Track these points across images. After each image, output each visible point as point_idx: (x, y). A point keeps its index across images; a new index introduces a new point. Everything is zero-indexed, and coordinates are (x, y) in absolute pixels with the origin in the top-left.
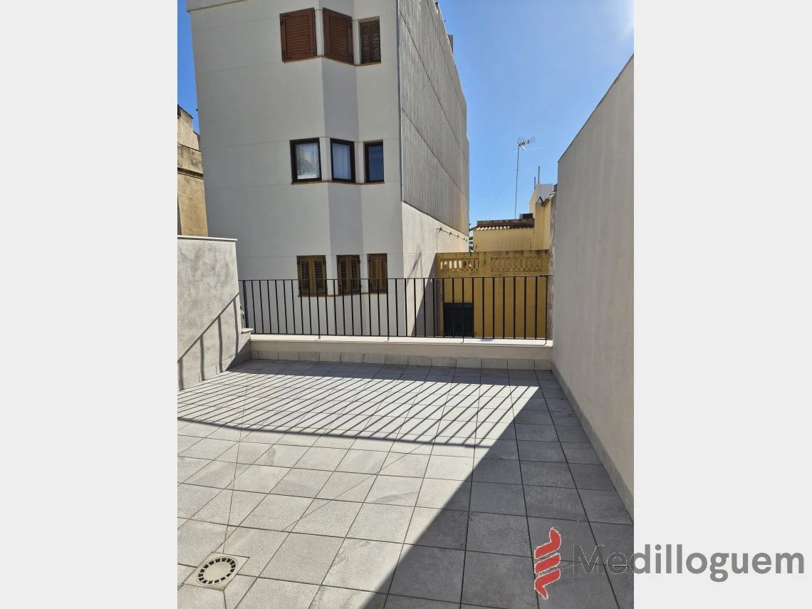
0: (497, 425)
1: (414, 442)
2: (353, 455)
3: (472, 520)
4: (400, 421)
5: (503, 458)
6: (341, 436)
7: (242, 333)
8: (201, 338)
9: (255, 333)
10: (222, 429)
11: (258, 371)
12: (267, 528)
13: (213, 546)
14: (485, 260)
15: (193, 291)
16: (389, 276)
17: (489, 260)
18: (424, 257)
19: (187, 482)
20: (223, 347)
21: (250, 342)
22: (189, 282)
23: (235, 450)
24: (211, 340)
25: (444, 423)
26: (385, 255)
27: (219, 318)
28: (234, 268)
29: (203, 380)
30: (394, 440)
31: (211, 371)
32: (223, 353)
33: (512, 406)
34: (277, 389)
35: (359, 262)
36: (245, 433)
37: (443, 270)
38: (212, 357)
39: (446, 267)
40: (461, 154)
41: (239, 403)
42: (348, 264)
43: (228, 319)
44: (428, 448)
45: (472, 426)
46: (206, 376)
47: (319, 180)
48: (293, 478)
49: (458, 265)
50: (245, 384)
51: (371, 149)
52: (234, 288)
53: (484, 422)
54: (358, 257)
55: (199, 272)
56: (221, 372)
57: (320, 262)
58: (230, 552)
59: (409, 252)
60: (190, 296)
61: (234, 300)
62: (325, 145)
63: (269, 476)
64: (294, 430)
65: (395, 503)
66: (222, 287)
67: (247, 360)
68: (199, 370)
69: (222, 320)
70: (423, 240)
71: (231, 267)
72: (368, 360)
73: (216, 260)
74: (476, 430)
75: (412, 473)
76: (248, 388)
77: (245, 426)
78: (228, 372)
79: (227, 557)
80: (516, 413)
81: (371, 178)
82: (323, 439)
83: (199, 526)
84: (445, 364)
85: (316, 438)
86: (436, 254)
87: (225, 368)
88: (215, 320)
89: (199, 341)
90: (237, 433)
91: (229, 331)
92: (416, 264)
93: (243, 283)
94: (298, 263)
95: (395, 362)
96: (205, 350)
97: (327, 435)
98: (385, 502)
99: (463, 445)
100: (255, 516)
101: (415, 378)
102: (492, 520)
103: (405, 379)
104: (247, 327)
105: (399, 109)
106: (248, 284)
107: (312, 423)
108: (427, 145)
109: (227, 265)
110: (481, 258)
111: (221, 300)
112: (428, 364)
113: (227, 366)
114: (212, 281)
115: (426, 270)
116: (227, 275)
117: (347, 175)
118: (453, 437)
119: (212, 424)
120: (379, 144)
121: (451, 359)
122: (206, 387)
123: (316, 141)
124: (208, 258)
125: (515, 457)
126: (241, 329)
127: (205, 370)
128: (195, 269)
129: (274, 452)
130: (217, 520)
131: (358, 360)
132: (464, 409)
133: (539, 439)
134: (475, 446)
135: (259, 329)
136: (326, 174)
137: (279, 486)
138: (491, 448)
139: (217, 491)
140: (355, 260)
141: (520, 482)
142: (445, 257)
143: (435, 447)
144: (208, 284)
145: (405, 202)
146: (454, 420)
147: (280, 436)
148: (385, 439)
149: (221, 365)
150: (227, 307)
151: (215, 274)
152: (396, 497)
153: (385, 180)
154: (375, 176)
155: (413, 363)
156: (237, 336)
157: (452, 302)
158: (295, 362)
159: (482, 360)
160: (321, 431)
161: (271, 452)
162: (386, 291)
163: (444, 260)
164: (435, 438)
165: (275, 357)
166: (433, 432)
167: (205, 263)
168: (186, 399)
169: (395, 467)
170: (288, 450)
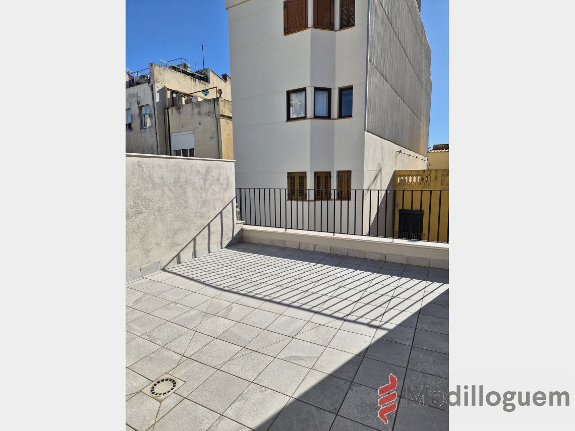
0: (402, 313)
1: (330, 316)
2: (282, 319)
3: (352, 390)
4: (326, 298)
5: (398, 341)
6: (279, 303)
7: (237, 224)
8: (209, 225)
9: (246, 224)
10: (208, 287)
11: (244, 250)
12: (205, 363)
13: (168, 369)
14: (436, 176)
15: (204, 194)
16: (352, 188)
17: (439, 176)
18: (383, 173)
19: (172, 321)
20: (224, 232)
21: (242, 230)
22: (202, 189)
23: (208, 303)
24: (216, 227)
25: (359, 305)
26: (350, 172)
27: (221, 212)
28: (233, 180)
29: (209, 252)
30: (316, 313)
31: (215, 247)
32: (223, 236)
33: (422, 298)
34: (250, 264)
35: (330, 177)
36: (219, 292)
37: (399, 184)
38: (215, 238)
39: (403, 181)
40: (424, 92)
41: (224, 271)
42: (322, 178)
43: (228, 214)
44: (339, 323)
45: (381, 310)
46: (211, 251)
47: (305, 118)
48: (235, 330)
49: (412, 179)
50: (232, 259)
51: (344, 93)
52: (232, 193)
53: (392, 309)
54: (330, 173)
55: (208, 183)
56: (222, 248)
57: (303, 176)
58: (176, 375)
59: (369, 169)
60: (201, 197)
61: (232, 201)
62: (310, 92)
63: (221, 325)
64: (250, 294)
65: (298, 363)
66: (224, 192)
67: (239, 242)
68: (206, 247)
69: (223, 214)
70: (383, 160)
71: (230, 179)
72: (318, 249)
73: (220, 175)
74: (384, 314)
75: (319, 342)
76: (233, 261)
77: (220, 287)
78: (225, 249)
79: (173, 378)
80: (424, 304)
81: (343, 115)
82: (267, 303)
83: (166, 353)
84: (376, 257)
85: (262, 302)
86: (395, 171)
87: (224, 246)
88: (219, 214)
89: (207, 227)
90: (214, 290)
91: (228, 221)
92: (376, 177)
93: (239, 191)
94: (288, 177)
95: (338, 253)
96: (211, 233)
97: (270, 301)
98: (291, 360)
99: (368, 325)
100: (202, 352)
101: (348, 266)
102: (369, 394)
103: (341, 266)
104: (241, 220)
105: (367, 60)
106: (243, 191)
107: (262, 291)
108: (391, 86)
109: (228, 178)
110: (433, 175)
111: (222, 201)
112: (363, 256)
113: (226, 245)
114: (217, 188)
115: (384, 183)
116: (228, 185)
117: (325, 114)
118: (361, 317)
119: (202, 283)
120: (350, 88)
121: (382, 254)
122: (210, 258)
123: (304, 90)
124: (215, 173)
125: (409, 343)
126: (236, 221)
127: (211, 246)
128: (205, 180)
129: (231, 309)
130: (178, 350)
131: (311, 248)
132: (380, 295)
133: (437, 331)
134: (378, 327)
135: (248, 222)
136: (310, 114)
137: (225, 334)
138: (390, 331)
139: (187, 330)
140: (328, 175)
141: (405, 366)
142: (401, 174)
143: (346, 323)
144: (214, 190)
145: (367, 131)
146: (368, 304)
147: (240, 297)
148: (309, 310)
149: (221, 244)
150: (227, 206)
151: (219, 183)
152: (300, 358)
153: (353, 116)
154: (345, 112)
155: (351, 255)
156: (233, 225)
157: (410, 209)
158: (268, 246)
159: (407, 258)
160: (267, 298)
161: (229, 308)
162: (349, 199)
163: (401, 176)
164: (348, 315)
165: (257, 242)
166: (347, 311)
167: (212, 176)
168: (192, 265)
169: (309, 334)
170: (241, 307)
